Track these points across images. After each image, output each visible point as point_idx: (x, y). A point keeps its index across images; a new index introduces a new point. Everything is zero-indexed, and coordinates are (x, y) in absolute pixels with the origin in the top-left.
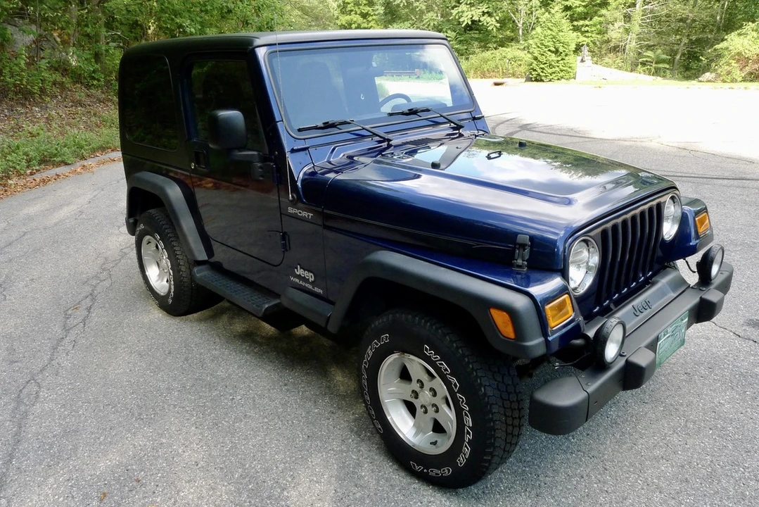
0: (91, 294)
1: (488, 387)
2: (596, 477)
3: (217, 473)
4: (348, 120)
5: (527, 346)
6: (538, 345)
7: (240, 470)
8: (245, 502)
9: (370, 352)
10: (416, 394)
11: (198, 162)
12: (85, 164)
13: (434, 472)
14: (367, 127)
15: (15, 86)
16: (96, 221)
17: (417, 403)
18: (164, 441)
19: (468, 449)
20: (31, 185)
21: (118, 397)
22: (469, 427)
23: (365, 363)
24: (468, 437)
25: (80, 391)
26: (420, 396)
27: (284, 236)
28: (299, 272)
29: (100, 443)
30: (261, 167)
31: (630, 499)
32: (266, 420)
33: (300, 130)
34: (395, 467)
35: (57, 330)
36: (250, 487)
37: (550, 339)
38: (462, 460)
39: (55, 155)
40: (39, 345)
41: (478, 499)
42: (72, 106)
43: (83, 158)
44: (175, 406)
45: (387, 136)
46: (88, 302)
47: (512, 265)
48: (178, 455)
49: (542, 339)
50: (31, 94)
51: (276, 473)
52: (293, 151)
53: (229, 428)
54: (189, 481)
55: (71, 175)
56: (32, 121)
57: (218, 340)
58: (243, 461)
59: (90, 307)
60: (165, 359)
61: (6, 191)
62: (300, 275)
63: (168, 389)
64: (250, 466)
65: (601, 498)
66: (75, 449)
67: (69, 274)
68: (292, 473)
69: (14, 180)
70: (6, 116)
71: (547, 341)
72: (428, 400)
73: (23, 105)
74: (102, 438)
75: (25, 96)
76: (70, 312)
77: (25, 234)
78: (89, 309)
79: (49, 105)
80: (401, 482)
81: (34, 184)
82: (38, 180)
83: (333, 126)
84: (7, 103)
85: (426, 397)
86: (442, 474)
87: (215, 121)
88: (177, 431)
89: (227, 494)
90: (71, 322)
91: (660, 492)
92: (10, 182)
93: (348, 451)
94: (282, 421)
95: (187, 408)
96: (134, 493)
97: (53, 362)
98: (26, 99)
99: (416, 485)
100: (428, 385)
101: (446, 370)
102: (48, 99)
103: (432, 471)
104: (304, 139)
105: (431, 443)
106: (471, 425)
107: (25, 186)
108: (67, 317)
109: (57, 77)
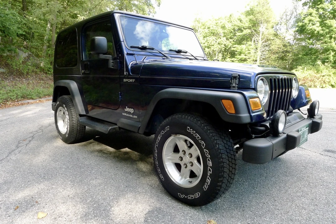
0: (32, 137)
1: (220, 144)
2: (271, 203)
3: (78, 200)
7: (90, 199)
8: (91, 212)
10: (181, 159)
12: (41, 100)
13: (191, 197)
17: (182, 163)
18: (54, 187)
19: (209, 180)
20: (16, 105)
21: (35, 170)
22: (210, 167)
23: (157, 144)
24: (209, 173)
25: (17, 168)
26: (184, 159)
29: (22, 187)
31: (291, 212)
34: (170, 198)
35: (14, 147)
36: (95, 206)
38: (206, 187)
40: (3, 152)
42: (39, 80)
43: (40, 98)
44: (62, 174)
46: (30, 139)
49: (248, 115)
51: (109, 200)
53: (87, 182)
56: (21, 84)
58: (92, 196)
59: (31, 140)
60: (61, 158)
61: (5, 106)
62: (127, 111)
63: (60, 168)
65: (276, 212)
67: (25, 130)
68: (117, 200)
69: (10, 102)
70: (11, 81)
72: (188, 160)
73: (19, 78)
75: (20, 74)
76: (21, 142)
78: (30, 141)
79: (29, 79)
80: (173, 205)
81: (18, 105)
82: (20, 103)
84: (12, 77)
85: (187, 159)
86: (195, 197)
88: (61, 183)
89: (82, 208)
90: (21, 145)
91: (305, 210)
92: (8, 103)
93: (146, 192)
94: (114, 180)
95: (68, 175)
96: (33, 207)
97: (8, 158)
100: (188, 152)
101: (199, 138)
102: (29, 76)
103: (189, 196)
106: (211, 166)
108: (19, 143)
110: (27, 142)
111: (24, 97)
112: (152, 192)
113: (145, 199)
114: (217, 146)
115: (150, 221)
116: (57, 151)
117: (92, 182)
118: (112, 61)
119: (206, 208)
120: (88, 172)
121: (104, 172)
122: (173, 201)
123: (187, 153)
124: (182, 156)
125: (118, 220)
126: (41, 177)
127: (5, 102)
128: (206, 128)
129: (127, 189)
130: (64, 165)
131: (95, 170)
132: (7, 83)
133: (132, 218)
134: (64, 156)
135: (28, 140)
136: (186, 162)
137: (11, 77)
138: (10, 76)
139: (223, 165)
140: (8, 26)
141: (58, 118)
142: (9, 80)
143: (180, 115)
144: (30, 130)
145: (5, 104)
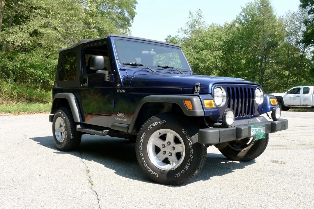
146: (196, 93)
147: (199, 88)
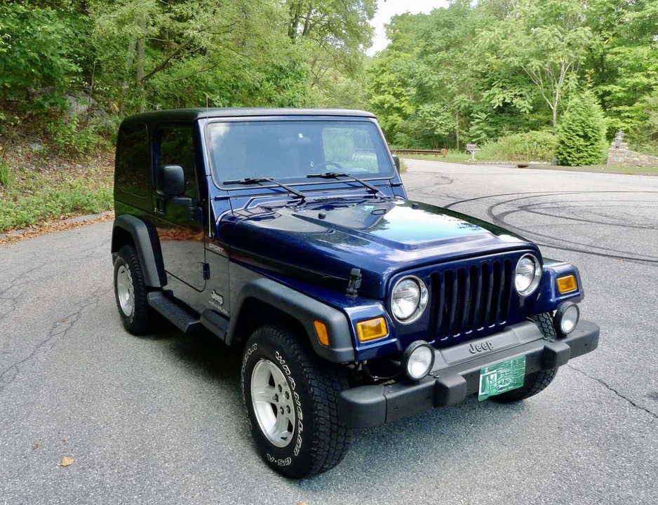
0: (78, 313)
3: (122, 444)
4: (268, 179)
5: (338, 352)
6: (347, 352)
8: (135, 465)
9: (246, 359)
11: (158, 208)
14: (284, 185)
15: (66, 146)
16: (102, 259)
18: (93, 418)
21: (71, 385)
25: (46, 378)
27: (206, 267)
28: (215, 296)
29: (47, 414)
30: (193, 211)
32: (174, 415)
33: (225, 183)
34: (260, 460)
35: (44, 335)
37: (358, 349)
38: (297, 451)
39: (86, 205)
41: (315, 491)
42: (109, 165)
44: (110, 396)
45: (300, 194)
46: (74, 318)
47: (346, 292)
48: (99, 429)
49: (352, 348)
50: (77, 152)
52: (216, 199)
54: (100, 446)
55: (95, 222)
56: (74, 176)
57: (162, 355)
61: (41, 231)
63: (109, 384)
64: (148, 443)
66: (28, 414)
67: (67, 297)
70: (54, 170)
71: (355, 350)
73: (70, 162)
74: (49, 410)
75: (72, 154)
76: (58, 323)
77: (45, 264)
78: (72, 324)
79: (90, 163)
80: (259, 470)
83: (254, 182)
84: (57, 160)
87: (162, 173)
90: (57, 330)
92: (46, 223)
97: (33, 357)
98: (72, 157)
99: (270, 474)
102: (90, 158)
104: (227, 191)
105: (282, 438)
107: (56, 228)
109: (101, 140)
110: (67, 325)
111: (77, 209)
112: (236, 445)
113: (220, 456)
114: (312, 389)
115: (211, 490)
116: (112, 348)
117: (151, 417)
118: (192, 208)
119: (310, 483)
120: (151, 397)
121: (177, 399)
122: (263, 465)
123: (284, 391)
124: (278, 393)
125: (168, 482)
126: (77, 398)
127: (40, 220)
128: (299, 357)
129: (200, 435)
130: (117, 379)
131: (164, 393)
132: (45, 175)
133: (187, 483)
134: (121, 360)
135: (70, 320)
136: (282, 405)
137: (54, 162)
138: (52, 158)
139: (318, 421)
140: (51, 57)
141: (119, 285)
142: (49, 168)
143: (271, 328)
144: (77, 297)
145: (41, 226)
146: (351, 293)
147: (358, 283)
